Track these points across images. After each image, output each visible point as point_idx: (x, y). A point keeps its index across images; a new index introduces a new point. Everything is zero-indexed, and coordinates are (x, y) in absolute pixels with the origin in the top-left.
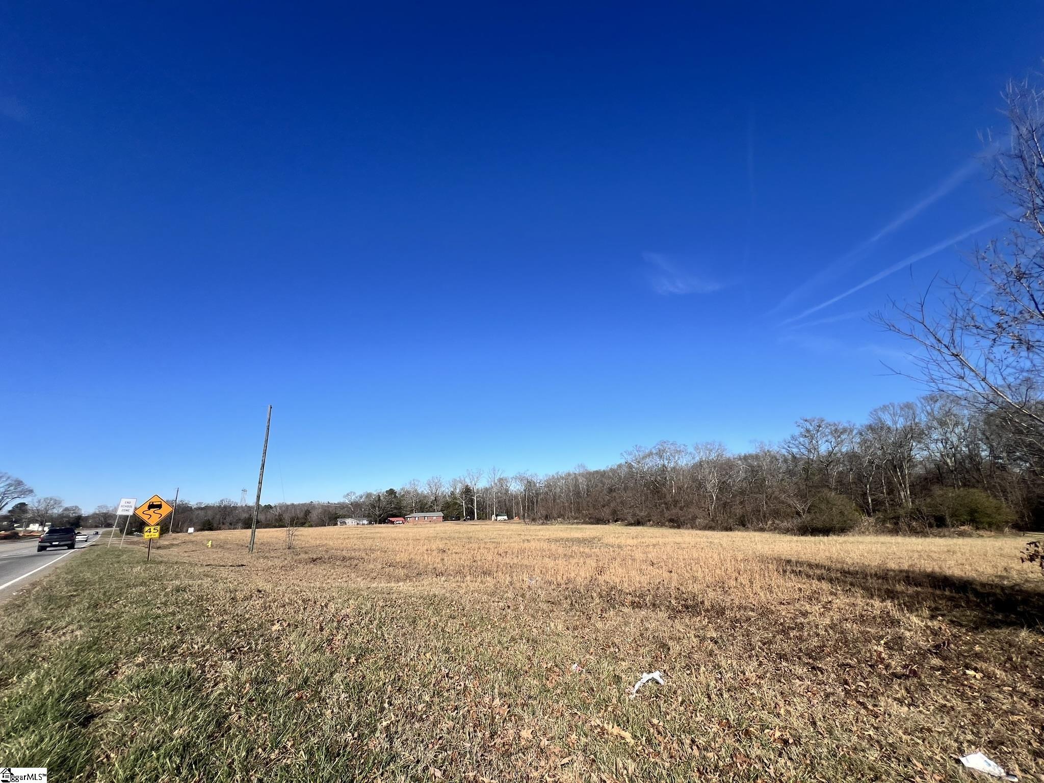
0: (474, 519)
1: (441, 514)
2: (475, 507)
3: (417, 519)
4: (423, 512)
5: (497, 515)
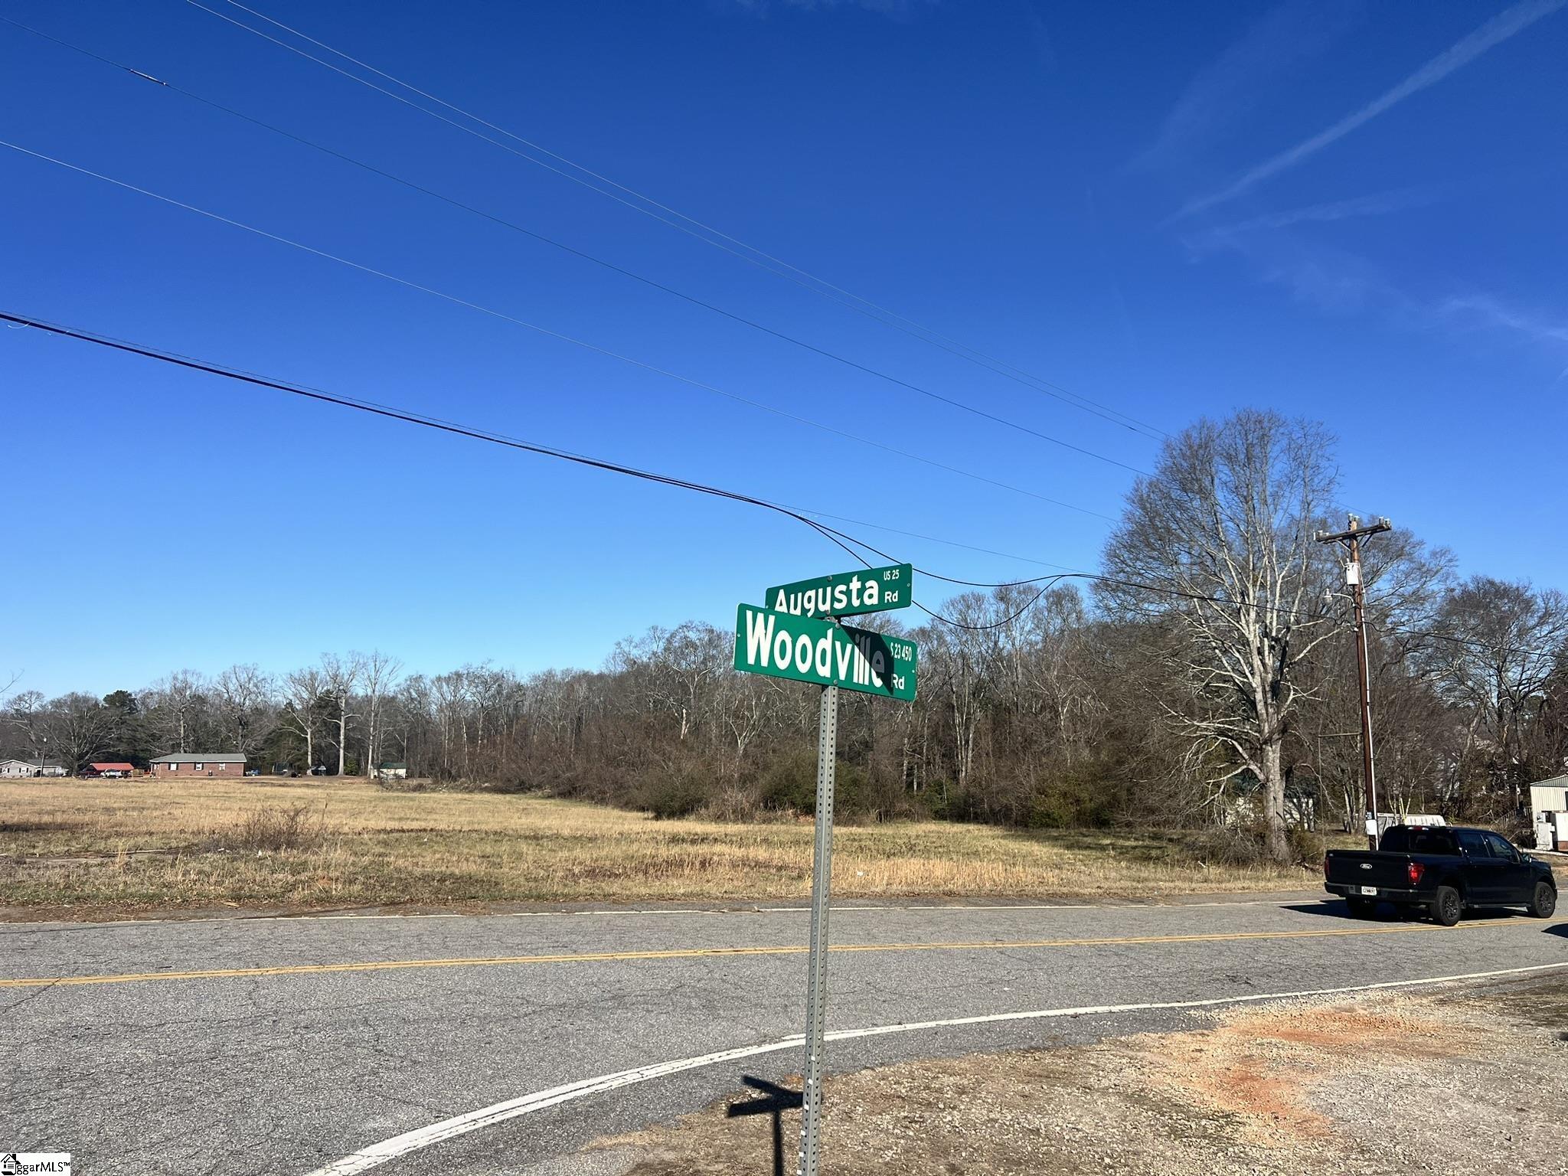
0: (336, 773)
1: (242, 758)
2: (342, 745)
3: (173, 767)
4: (205, 752)
5: (379, 766)
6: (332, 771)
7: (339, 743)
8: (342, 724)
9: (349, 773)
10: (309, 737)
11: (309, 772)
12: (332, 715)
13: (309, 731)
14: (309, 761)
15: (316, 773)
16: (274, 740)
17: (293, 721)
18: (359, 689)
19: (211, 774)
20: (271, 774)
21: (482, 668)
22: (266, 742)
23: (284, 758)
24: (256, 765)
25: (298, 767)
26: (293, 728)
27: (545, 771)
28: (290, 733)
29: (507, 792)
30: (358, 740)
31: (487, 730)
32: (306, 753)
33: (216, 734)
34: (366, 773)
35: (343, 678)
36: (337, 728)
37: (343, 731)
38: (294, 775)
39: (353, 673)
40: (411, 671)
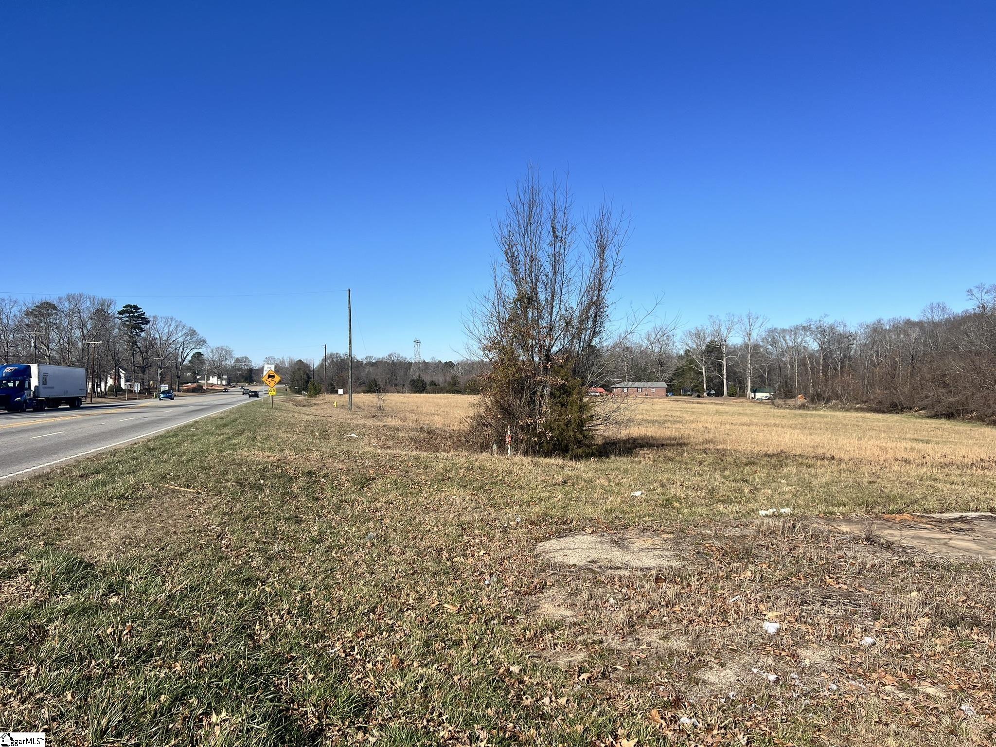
0: (722, 395)
1: (664, 385)
2: (725, 377)
3: (625, 390)
4: (640, 380)
5: (754, 391)
6: (719, 394)
7: (722, 375)
8: (724, 363)
9: (731, 395)
10: (703, 371)
11: (705, 394)
12: (717, 358)
13: (703, 368)
14: (705, 387)
15: (709, 395)
16: (679, 373)
17: (692, 361)
18: (735, 340)
19: (646, 395)
20: (680, 395)
21: (820, 321)
22: (674, 374)
23: (689, 385)
24: (672, 390)
25: (698, 391)
26: (693, 366)
27: (927, 397)
28: (691, 369)
29: (884, 412)
30: (735, 373)
31: (826, 366)
32: (702, 382)
33: (645, 370)
34: (743, 395)
35: (724, 332)
36: (721, 365)
37: (725, 367)
38: (699, 396)
39: (729, 330)
40: (769, 326)
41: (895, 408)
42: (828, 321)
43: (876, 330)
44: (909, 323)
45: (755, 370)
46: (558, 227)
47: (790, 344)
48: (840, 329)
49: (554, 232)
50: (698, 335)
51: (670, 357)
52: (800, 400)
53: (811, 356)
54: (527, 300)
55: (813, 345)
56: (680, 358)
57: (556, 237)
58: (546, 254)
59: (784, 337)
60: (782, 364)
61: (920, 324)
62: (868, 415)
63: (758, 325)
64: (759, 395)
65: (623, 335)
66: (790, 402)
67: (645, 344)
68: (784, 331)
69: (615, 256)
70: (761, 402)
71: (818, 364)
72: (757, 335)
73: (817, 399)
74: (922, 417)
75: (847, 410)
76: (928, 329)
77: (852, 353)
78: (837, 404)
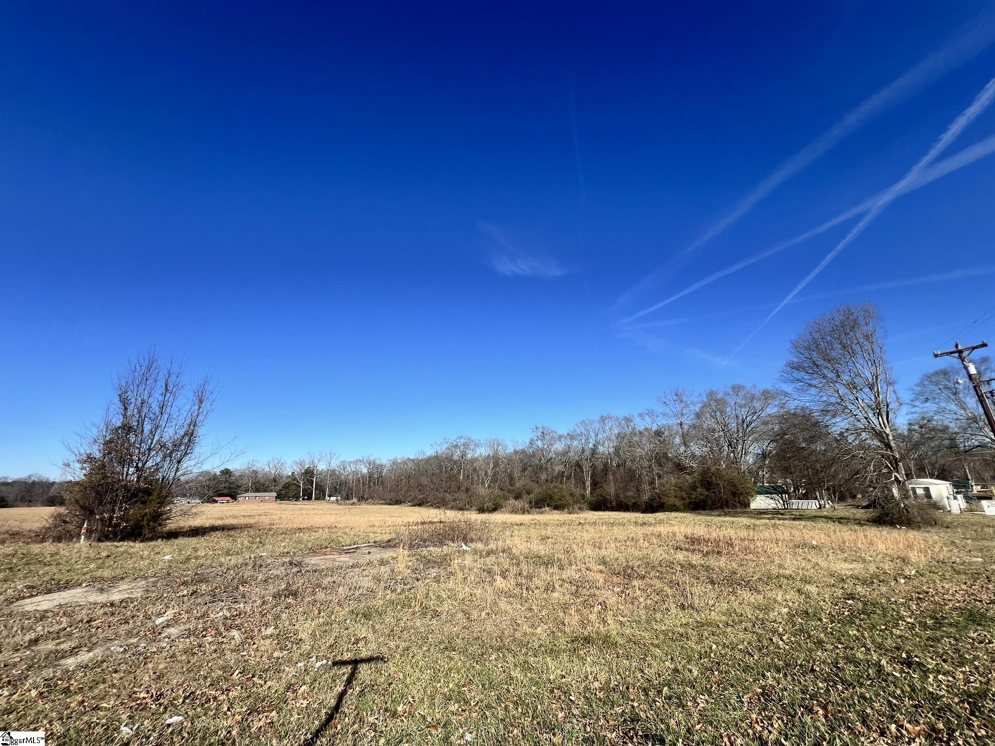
1: (275, 494)
3: (247, 498)
4: (259, 492)
5: (330, 496)
6: (310, 498)
7: (313, 487)
8: (315, 480)
9: (316, 499)
10: (301, 485)
11: (301, 499)
12: (311, 477)
13: (302, 483)
14: (301, 495)
15: (303, 499)
16: (287, 486)
17: (295, 479)
18: (322, 467)
19: (262, 501)
20: (284, 500)
21: (368, 457)
22: (283, 487)
23: (291, 494)
24: (280, 497)
25: (296, 497)
26: (295, 482)
27: (410, 496)
28: (294, 484)
29: (392, 505)
30: (321, 486)
31: (370, 481)
32: (300, 492)
33: (264, 485)
34: (324, 499)
35: (316, 461)
36: (313, 482)
37: (314, 483)
38: (296, 500)
39: (319, 460)
40: (341, 459)
41: (398, 502)
42: (372, 458)
43: (394, 463)
44: (409, 459)
45: (332, 483)
46: (170, 384)
47: (353, 469)
48: (378, 462)
49: (166, 387)
50: (301, 464)
51: (282, 477)
52: (355, 500)
53: (363, 476)
54: (127, 428)
55: (365, 471)
56: (289, 477)
57: (167, 390)
58: (156, 400)
59: (350, 466)
60: (347, 481)
61: (413, 461)
62: (384, 506)
63: (335, 458)
64: (333, 499)
65: (251, 463)
66: (347, 502)
67: (267, 469)
68: (350, 462)
69: (209, 406)
70: (333, 502)
71: (366, 480)
72: (335, 464)
73: (362, 499)
74: (408, 506)
75: (375, 505)
76: (417, 463)
77: (384, 474)
78: (371, 502)
